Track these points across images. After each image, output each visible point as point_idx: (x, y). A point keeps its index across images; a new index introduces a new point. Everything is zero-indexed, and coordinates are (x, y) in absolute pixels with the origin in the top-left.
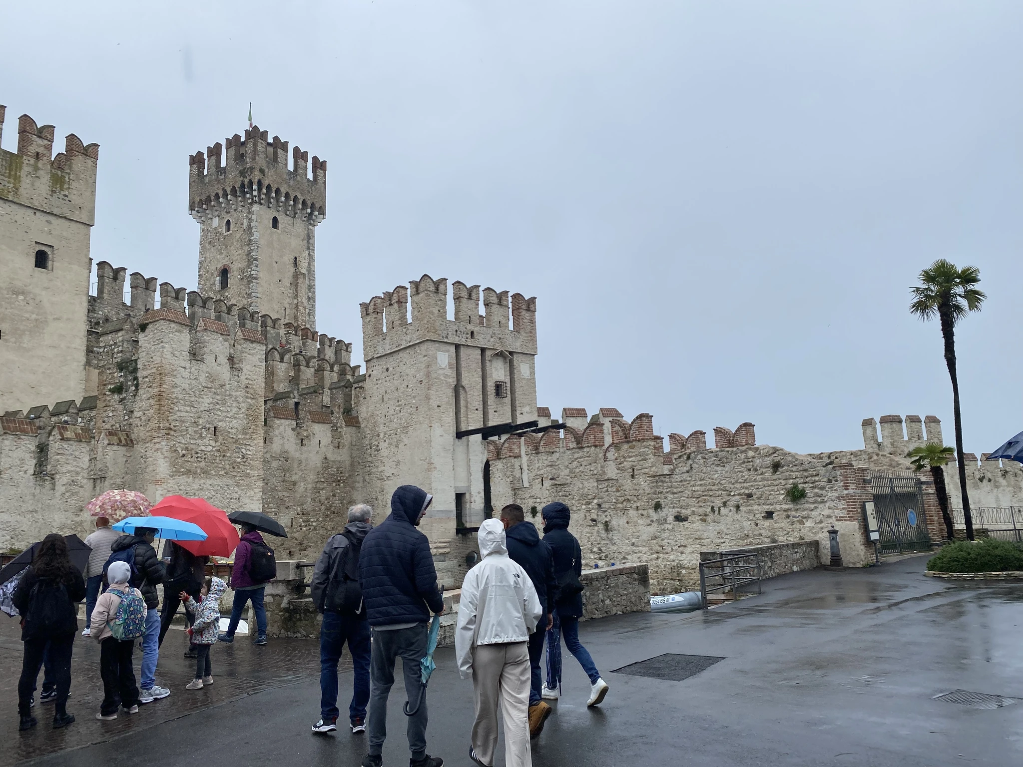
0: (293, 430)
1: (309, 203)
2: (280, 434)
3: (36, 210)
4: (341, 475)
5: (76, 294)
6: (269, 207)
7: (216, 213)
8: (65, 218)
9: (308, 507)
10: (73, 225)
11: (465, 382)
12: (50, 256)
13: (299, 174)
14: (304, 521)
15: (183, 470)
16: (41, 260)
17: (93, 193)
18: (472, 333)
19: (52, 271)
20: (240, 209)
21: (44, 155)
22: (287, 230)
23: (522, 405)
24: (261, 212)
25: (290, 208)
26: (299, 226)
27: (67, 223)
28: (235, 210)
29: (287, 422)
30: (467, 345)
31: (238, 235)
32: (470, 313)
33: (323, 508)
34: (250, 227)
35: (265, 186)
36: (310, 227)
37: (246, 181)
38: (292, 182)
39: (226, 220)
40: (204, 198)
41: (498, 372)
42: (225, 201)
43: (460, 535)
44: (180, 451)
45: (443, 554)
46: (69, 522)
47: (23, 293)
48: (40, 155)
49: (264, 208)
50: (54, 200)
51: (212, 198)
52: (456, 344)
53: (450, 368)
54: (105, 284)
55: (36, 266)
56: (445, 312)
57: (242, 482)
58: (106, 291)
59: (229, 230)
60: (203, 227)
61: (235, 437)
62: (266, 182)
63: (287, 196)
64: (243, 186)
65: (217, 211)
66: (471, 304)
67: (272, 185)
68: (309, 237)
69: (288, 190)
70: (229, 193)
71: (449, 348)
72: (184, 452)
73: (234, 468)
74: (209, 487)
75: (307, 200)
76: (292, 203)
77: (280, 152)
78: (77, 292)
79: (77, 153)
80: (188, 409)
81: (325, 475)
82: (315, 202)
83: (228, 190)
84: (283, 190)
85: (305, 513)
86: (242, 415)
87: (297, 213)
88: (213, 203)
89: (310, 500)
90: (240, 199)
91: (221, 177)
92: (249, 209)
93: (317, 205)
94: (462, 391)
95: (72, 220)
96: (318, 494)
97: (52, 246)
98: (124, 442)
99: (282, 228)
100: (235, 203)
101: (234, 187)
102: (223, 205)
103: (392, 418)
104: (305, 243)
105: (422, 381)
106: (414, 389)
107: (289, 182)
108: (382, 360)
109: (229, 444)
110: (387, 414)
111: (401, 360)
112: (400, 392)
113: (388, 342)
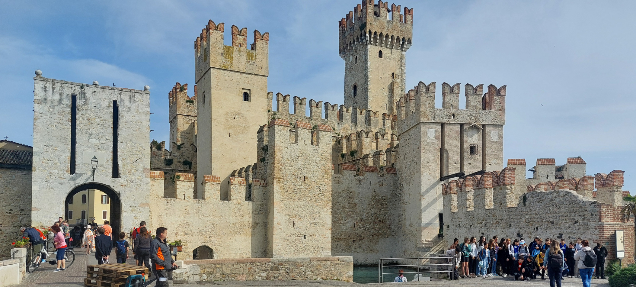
0: (355, 176)
1: (401, 38)
2: (347, 178)
3: (242, 73)
4: (385, 200)
6: (376, 45)
7: (351, 53)
8: (255, 74)
9: (364, 218)
10: (258, 77)
11: (447, 146)
12: (249, 94)
13: (394, 21)
14: (362, 225)
15: (287, 198)
16: (246, 97)
18: (453, 115)
19: (250, 101)
20: (361, 49)
22: (387, 57)
23: (490, 159)
24: (372, 49)
25: (389, 43)
26: (396, 53)
27: (256, 77)
28: (359, 50)
29: (351, 172)
30: (449, 123)
31: (361, 65)
32: (451, 102)
33: (373, 218)
35: (373, 34)
36: (403, 53)
37: (363, 32)
38: (390, 27)
39: (355, 57)
40: (345, 46)
41: (474, 139)
42: (354, 46)
44: (286, 189)
46: (237, 221)
47: (238, 114)
49: (374, 46)
50: (249, 66)
51: (348, 45)
52: (441, 123)
53: (436, 138)
54: (280, 104)
55: (244, 100)
56: (434, 104)
57: (320, 203)
58: (280, 108)
59: (357, 62)
60: (346, 62)
61: (315, 181)
62: (373, 32)
63: (387, 36)
64: (361, 36)
66: (453, 97)
67: (377, 32)
68: (402, 59)
69: (387, 33)
70: (355, 40)
71: (436, 126)
72: (288, 189)
73: (315, 196)
74: (301, 206)
75: (399, 36)
76: (390, 40)
78: (263, 111)
80: (289, 168)
81: (374, 200)
82: (405, 37)
83: (355, 38)
84: (384, 34)
85: (362, 220)
86: (319, 170)
87: (393, 46)
88: (349, 48)
89: (365, 213)
90: (360, 43)
91: (352, 32)
92: (366, 48)
93: (407, 39)
94: (445, 152)
95: (258, 75)
96: (370, 211)
97: (250, 90)
98: (262, 184)
99: (385, 56)
100: (359, 46)
101: (358, 36)
102: (353, 48)
103: (408, 169)
104: (399, 63)
105: (419, 147)
106: (416, 152)
107: (388, 28)
108: (404, 135)
109: (312, 185)
110: (406, 167)
111: (411, 134)
112: (411, 154)
113: (406, 124)
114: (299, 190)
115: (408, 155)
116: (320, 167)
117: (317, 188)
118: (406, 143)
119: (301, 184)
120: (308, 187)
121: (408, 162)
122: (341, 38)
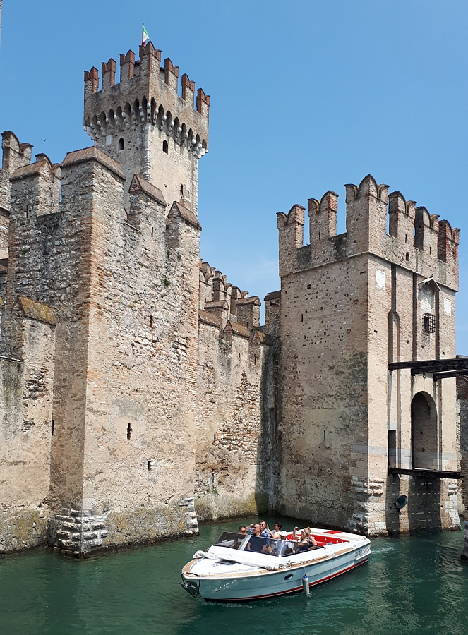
1: (195, 133)
6: (160, 129)
7: (110, 131)
11: (398, 309)
13: (187, 102)
20: (133, 127)
22: (174, 156)
24: (154, 133)
25: (178, 134)
26: (185, 155)
28: (129, 129)
31: (131, 154)
35: (158, 106)
36: (194, 158)
37: (141, 99)
38: (181, 109)
39: (119, 138)
40: (98, 114)
42: (119, 118)
43: (391, 476)
45: (376, 495)
49: (155, 128)
51: (107, 115)
52: (392, 264)
59: (122, 148)
60: (97, 144)
62: (158, 103)
63: (177, 121)
64: (137, 103)
65: (110, 128)
67: (164, 107)
68: (193, 168)
69: (177, 115)
70: (123, 109)
71: (387, 268)
75: (193, 130)
76: (180, 129)
77: (171, 75)
82: (200, 134)
83: (123, 106)
84: (174, 116)
87: (183, 141)
88: (107, 119)
90: (134, 116)
91: (116, 94)
92: (142, 127)
93: (202, 138)
99: (171, 153)
100: (128, 121)
101: (128, 104)
102: (117, 123)
103: (314, 339)
104: (190, 173)
105: (357, 300)
106: (346, 310)
107: (178, 108)
108: (302, 276)
109: (165, 340)
110: (307, 335)
111: (328, 276)
112: (326, 312)
113: (313, 255)
114: (141, 348)
115: (316, 315)
116: (180, 302)
117: (173, 349)
118: (310, 291)
119: (144, 333)
120: (158, 345)
121: (313, 327)
122: (88, 100)
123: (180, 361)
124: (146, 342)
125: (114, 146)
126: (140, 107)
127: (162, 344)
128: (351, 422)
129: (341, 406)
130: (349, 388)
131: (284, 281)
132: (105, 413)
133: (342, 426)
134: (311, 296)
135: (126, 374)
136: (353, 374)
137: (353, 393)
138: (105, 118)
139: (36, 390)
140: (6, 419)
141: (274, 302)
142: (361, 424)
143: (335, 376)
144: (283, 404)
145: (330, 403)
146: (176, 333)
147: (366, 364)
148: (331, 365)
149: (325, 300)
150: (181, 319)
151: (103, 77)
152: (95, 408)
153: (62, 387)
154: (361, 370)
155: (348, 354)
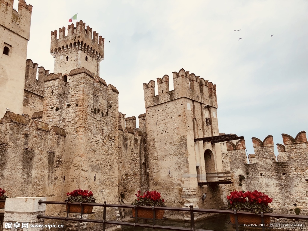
1: (98, 53)
3: (5, 28)
4: (138, 157)
5: (21, 69)
6: (85, 52)
8: (17, 34)
9: (127, 171)
10: (21, 38)
11: (196, 117)
12: (10, 50)
13: (95, 41)
14: (126, 178)
16: (6, 51)
17: (30, 25)
18: (198, 96)
19: (11, 57)
20: (73, 52)
21: (10, 5)
23: (214, 129)
24: (82, 54)
25: (92, 54)
26: (95, 61)
27: (18, 37)
28: (71, 53)
30: (196, 101)
31: (72, 62)
32: (197, 88)
33: (132, 172)
34: (77, 59)
35: (84, 44)
36: (98, 62)
37: (77, 41)
39: (66, 57)
40: (57, 48)
42: (67, 49)
43: (199, 186)
45: (194, 195)
48: (9, 4)
49: (83, 52)
50: (13, 25)
52: (193, 100)
53: (191, 110)
55: (4, 53)
58: (30, 72)
59: (67, 60)
60: (56, 59)
62: (84, 42)
63: (91, 49)
64: (75, 43)
65: (62, 53)
66: (197, 84)
67: (86, 44)
68: (98, 66)
69: (92, 47)
70: (69, 45)
71: (191, 102)
72: (92, 140)
75: (98, 51)
76: (93, 52)
77: (89, 32)
79: (24, 7)
81: (132, 157)
83: (69, 44)
84: (90, 46)
85: (126, 174)
86: (111, 125)
87: (94, 56)
88: (61, 50)
89: (128, 168)
90: (73, 48)
91: (65, 40)
92: (77, 52)
93: (101, 54)
95: (20, 36)
97: (11, 46)
99: (89, 61)
100: (71, 50)
101: (71, 44)
102: (65, 51)
103: (162, 132)
104: (96, 68)
105: (180, 115)
106: (175, 119)
107: (92, 44)
108: (155, 107)
109: (107, 138)
110: (159, 130)
111: (167, 106)
112: (167, 121)
113: (160, 99)
114: (99, 142)
115: (162, 122)
116: (112, 122)
117: (110, 141)
118: (159, 112)
119: (100, 136)
120: (105, 140)
121: (162, 127)
122: (53, 43)
123: (112, 146)
124: (101, 140)
125: (64, 59)
126: (77, 44)
127: (106, 140)
128: (181, 165)
129: (176, 159)
130: (179, 151)
131: (147, 109)
132: (87, 171)
133: (177, 167)
134: (160, 115)
135: (94, 154)
136: (181, 145)
137: (181, 152)
138: (60, 49)
139: (59, 164)
140: (49, 177)
141: (143, 118)
142: (185, 165)
143: (172, 146)
144: (149, 160)
145: (171, 158)
146: (111, 135)
147: (186, 140)
148: (171, 142)
149: (166, 116)
150: (112, 129)
151: (60, 34)
152: (84, 169)
153: (69, 161)
154: (184, 143)
155: (178, 137)
